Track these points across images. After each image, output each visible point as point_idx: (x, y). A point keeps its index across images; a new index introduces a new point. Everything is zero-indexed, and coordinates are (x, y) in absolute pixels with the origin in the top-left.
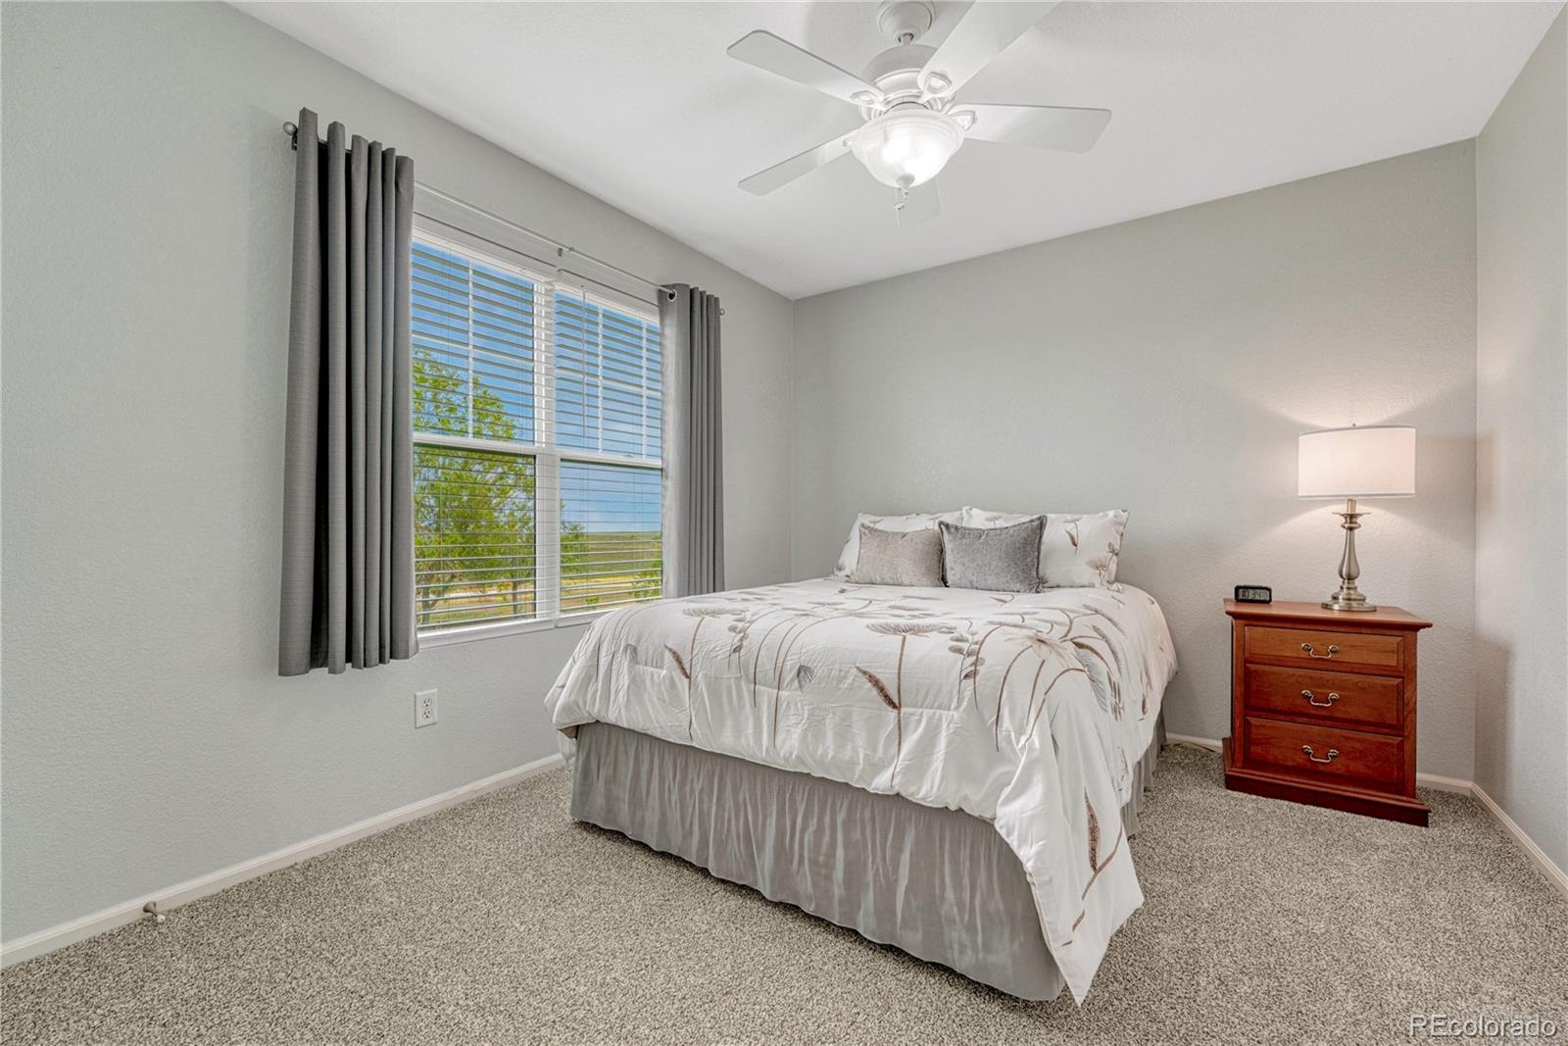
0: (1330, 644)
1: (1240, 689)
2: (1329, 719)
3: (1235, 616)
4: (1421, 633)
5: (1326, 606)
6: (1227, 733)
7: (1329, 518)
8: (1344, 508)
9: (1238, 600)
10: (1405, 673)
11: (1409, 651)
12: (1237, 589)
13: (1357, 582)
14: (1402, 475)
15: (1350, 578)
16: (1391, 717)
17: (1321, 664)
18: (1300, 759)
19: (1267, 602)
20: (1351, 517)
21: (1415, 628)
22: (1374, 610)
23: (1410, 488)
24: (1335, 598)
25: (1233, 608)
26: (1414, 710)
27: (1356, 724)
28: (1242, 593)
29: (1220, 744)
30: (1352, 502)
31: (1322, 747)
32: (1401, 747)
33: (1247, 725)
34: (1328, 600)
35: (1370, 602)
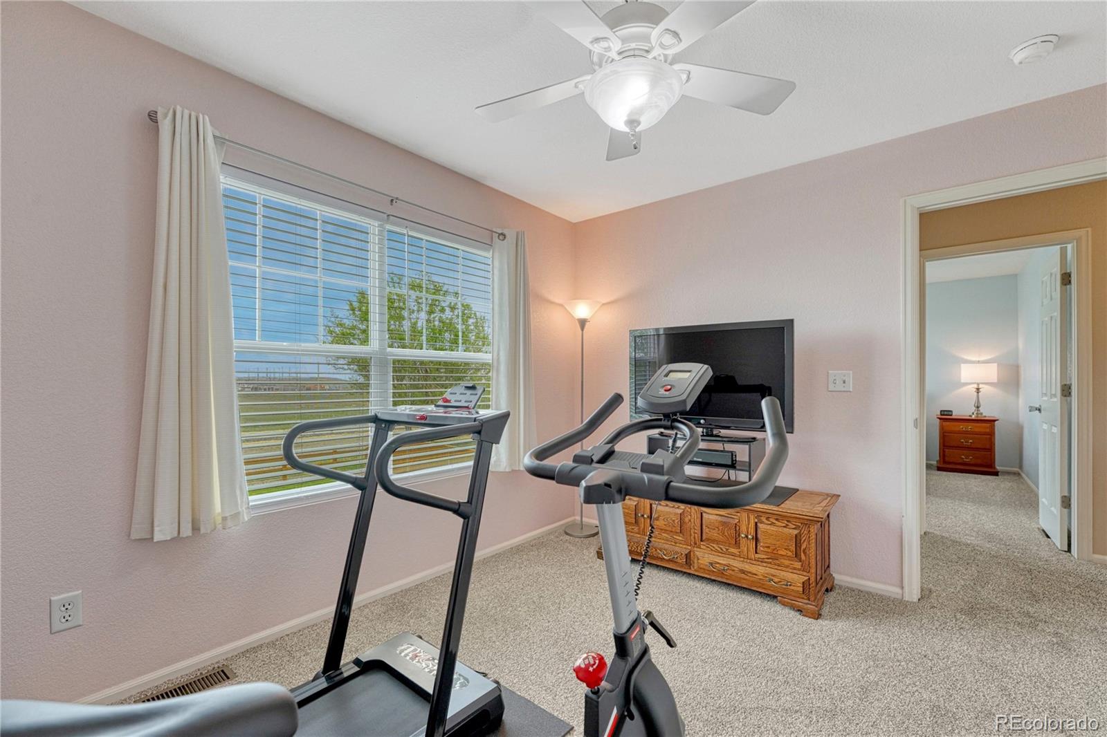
0: (970, 427)
1: (942, 441)
2: (969, 448)
3: (940, 419)
4: (996, 422)
5: (970, 416)
6: (938, 459)
7: (972, 388)
8: (976, 386)
9: (941, 415)
10: (991, 434)
11: (993, 428)
12: (941, 411)
13: (980, 409)
14: (994, 377)
15: (978, 407)
16: (988, 447)
17: (966, 432)
18: (960, 461)
19: (951, 415)
20: (978, 389)
21: (995, 421)
22: (985, 417)
23: (996, 381)
24: (973, 413)
25: (940, 417)
26: (994, 444)
27: (977, 449)
28: (942, 413)
29: (935, 463)
30: (978, 384)
31: (967, 457)
32: (991, 455)
33: (944, 451)
34: (971, 414)
35: (984, 414)
